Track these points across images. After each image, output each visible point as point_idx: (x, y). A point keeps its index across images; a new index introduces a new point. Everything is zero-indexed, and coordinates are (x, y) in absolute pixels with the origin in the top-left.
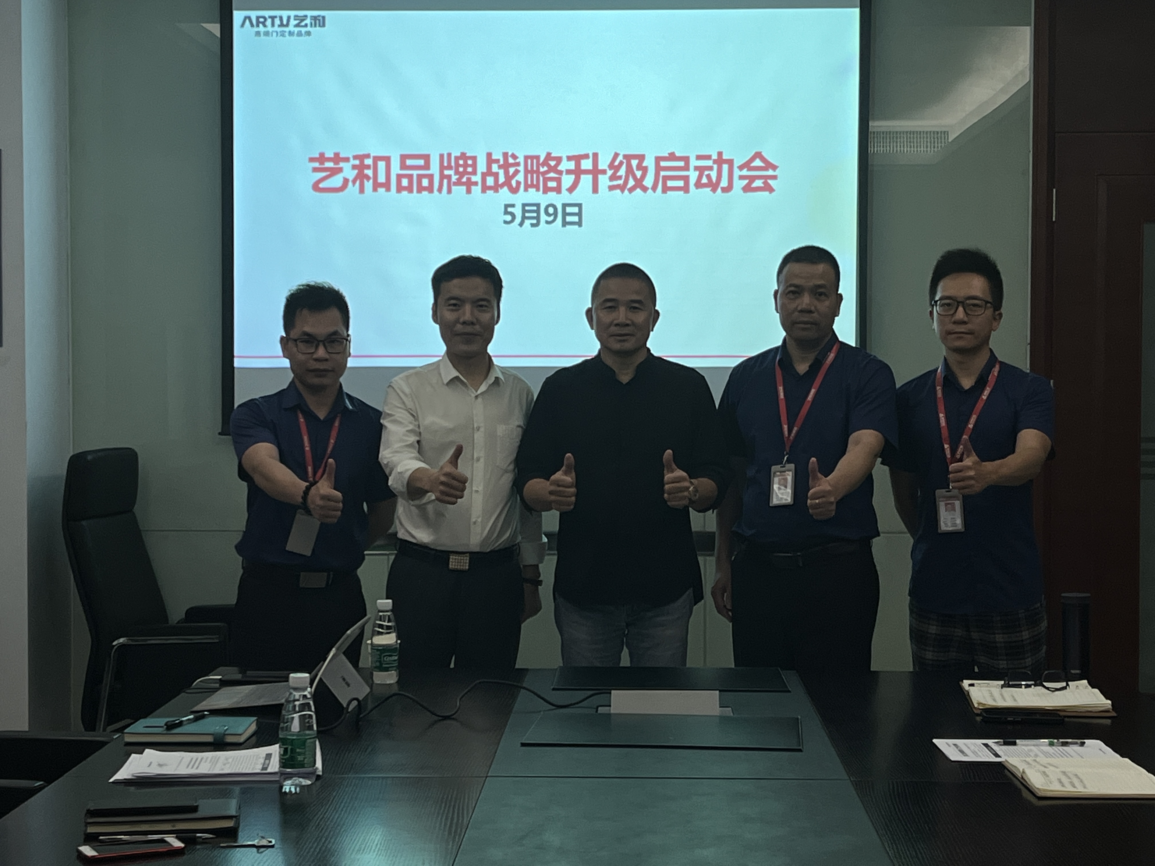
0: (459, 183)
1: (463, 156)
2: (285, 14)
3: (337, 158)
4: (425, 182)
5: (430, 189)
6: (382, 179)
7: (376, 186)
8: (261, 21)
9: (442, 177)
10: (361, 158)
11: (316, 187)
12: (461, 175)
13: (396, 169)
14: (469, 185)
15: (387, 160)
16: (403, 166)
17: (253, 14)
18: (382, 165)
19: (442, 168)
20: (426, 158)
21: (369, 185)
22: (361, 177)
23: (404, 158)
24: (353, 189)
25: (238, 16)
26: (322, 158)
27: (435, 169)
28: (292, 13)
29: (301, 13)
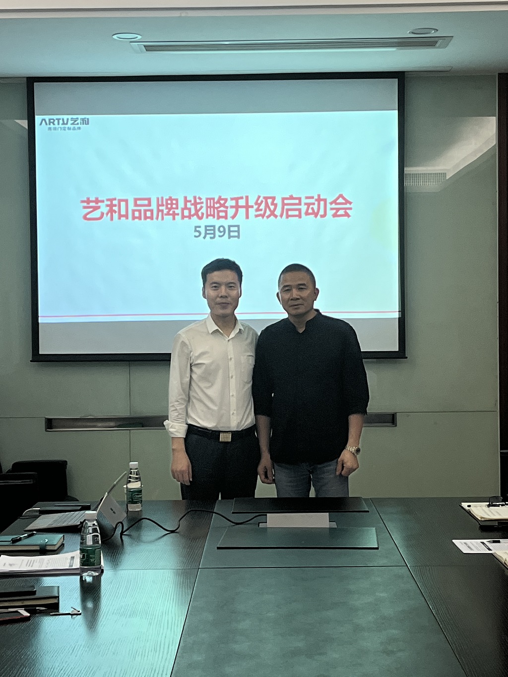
0: (168, 214)
1: (170, 199)
2: (65, 117)
3: (97, 201)
4: (149, 214)
5: (151, 218)
6: (123, 212)
7: (120, 216)
8: (51, 122)
9: (159, 211)
10: (111, 200)
11: (85, 218)
12: (169, 209)
13: (131, 206)
14: (174, 215)
15: (126, 201)
16: (136, 205)
17: (47, 118)
18: (123, 204)
19: (158, 206)
20: (149, 200)
21: (116, 216)
22: (111, 211)
23: (136, 200)
24: (107, 218)
25: (38, 119)
26: (88, 201)
27: (154, 206)
28: (70, 117)
29: (75, 117)
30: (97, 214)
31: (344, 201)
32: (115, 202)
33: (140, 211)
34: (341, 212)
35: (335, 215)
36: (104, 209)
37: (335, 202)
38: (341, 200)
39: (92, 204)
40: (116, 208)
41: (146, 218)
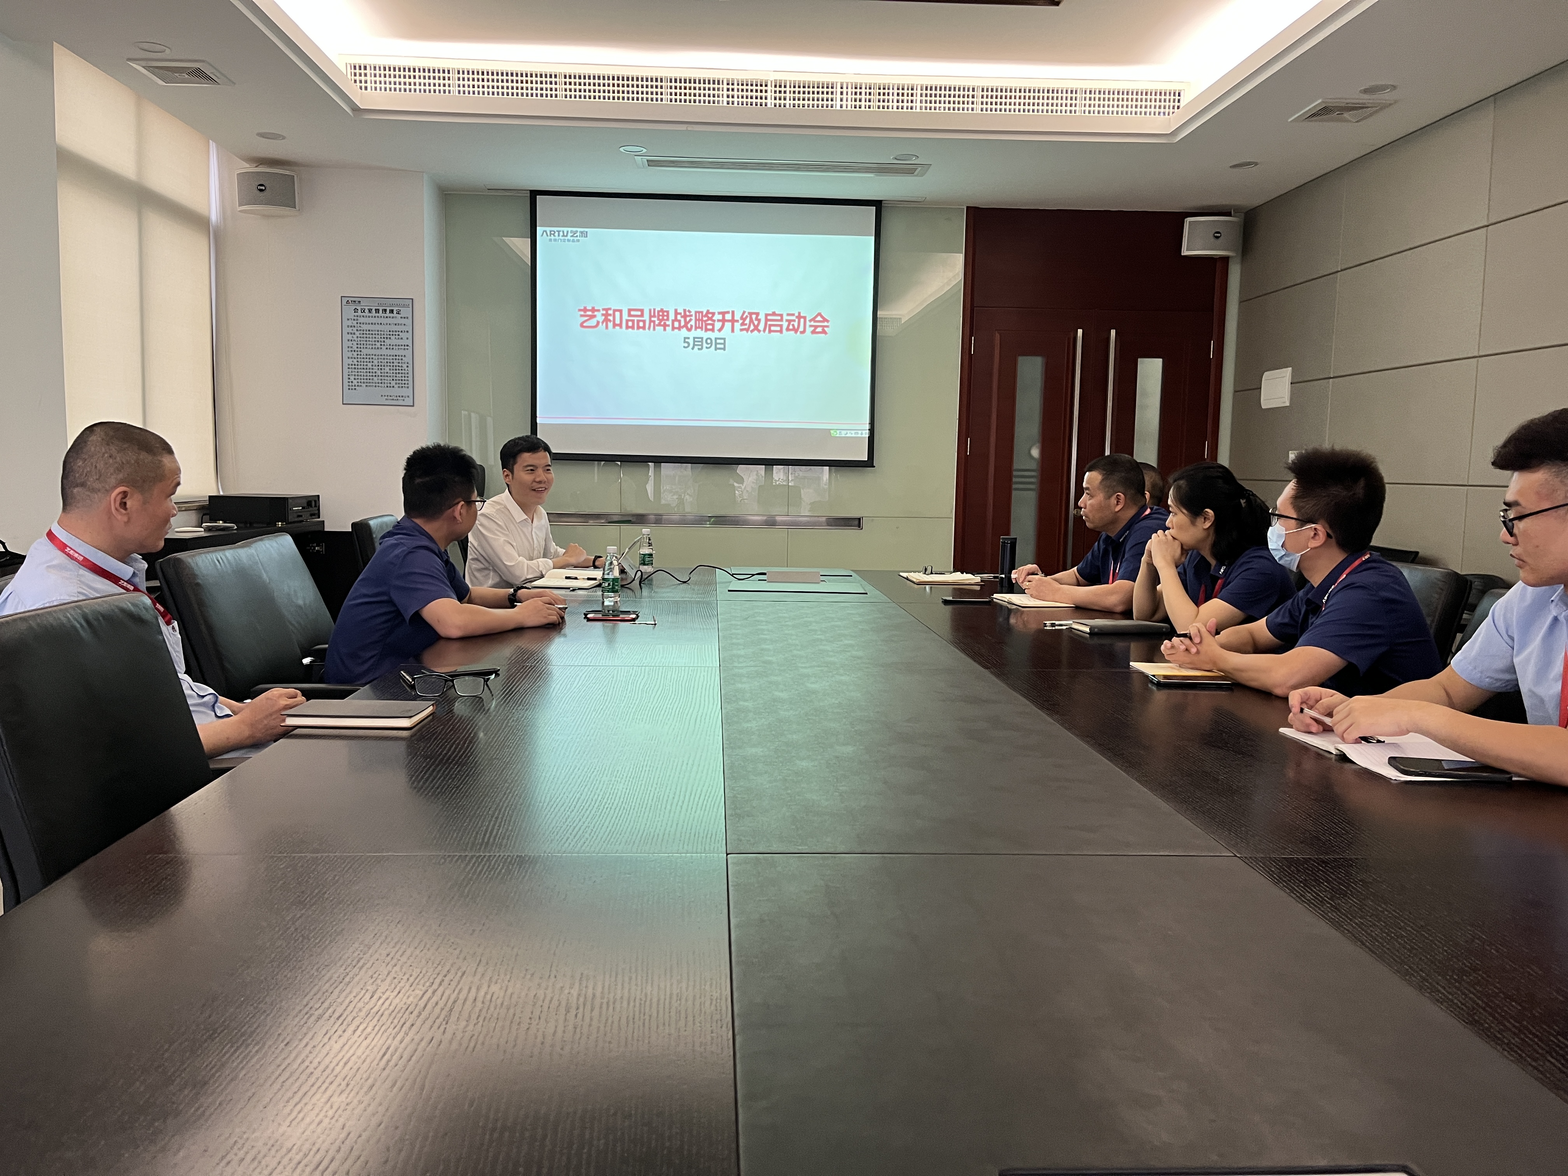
0: (659, 325)
1: (662, 310)
2: (565, 229)
3: (593, 310)
4: (641, 324)
5: (644, 328)
6: (618, 322)
7: (615, 325)
8: (552, 233)
9: (651, 321)
10: (607, 310)
11: (582, 325)
12: (661, 321)
13: (625, 316)
14: (665, 326)
15: (621, 311)
16: (630, 315)
17: (548, 229)
18: (618, 314)
19: (651, 317)
20: (642, 311)
21: (610, 325)
22: (606, 320)
23: (630, 310)
24: (602, 327)
25: (539, 230)
26: (585, 310)
27: (646, 317)
28: (570, 229)
29: (574, 229)
30: (593, 322)
31: (821, 319)
32: (610, 312)
33: (633, 321)
34: (819, 329)
35: (813, 332)
36: (600, 318)
37: (813, 320)
38: (819, 318)
39: (589, 313)
40: (611, 318)
41: (639, 328)
